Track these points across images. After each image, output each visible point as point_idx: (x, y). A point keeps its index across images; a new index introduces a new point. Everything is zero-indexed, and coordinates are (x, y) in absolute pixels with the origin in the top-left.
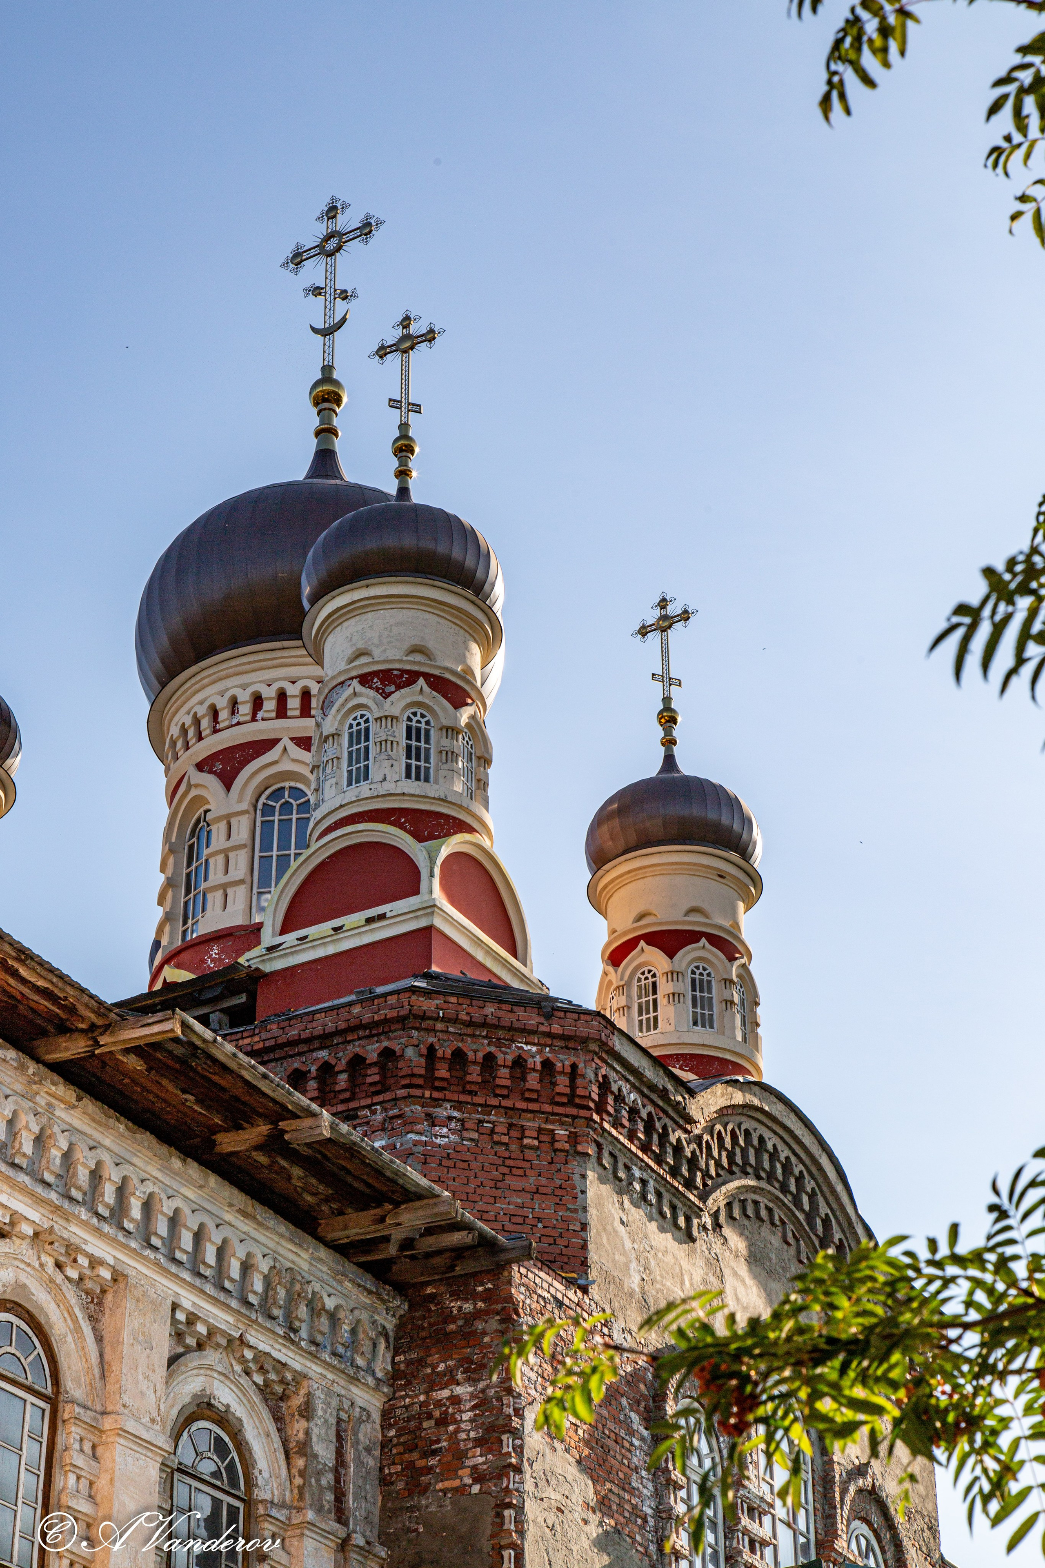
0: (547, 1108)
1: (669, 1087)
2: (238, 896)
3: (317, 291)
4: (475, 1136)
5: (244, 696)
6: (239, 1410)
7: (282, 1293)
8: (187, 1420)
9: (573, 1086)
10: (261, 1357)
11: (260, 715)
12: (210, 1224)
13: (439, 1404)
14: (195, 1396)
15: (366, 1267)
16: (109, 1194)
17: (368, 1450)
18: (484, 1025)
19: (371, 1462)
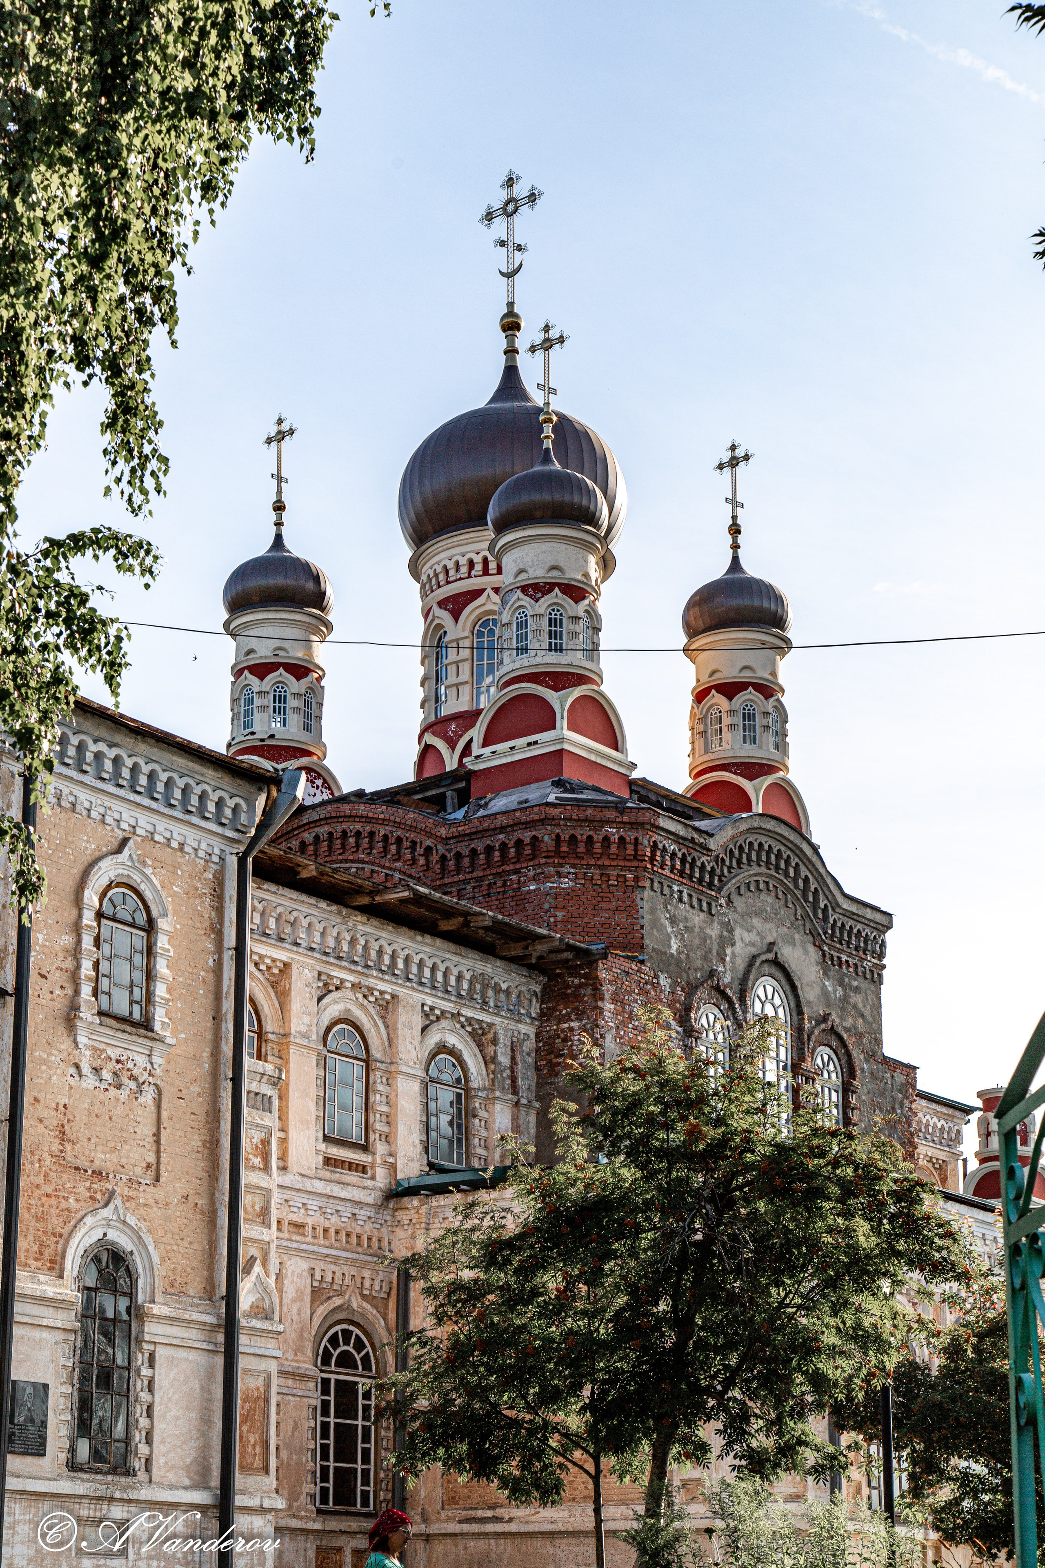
0: (622, 863)
1: (696, 836)
2: (466, 691)
3: (502, 244)
4: (583, 881)
5: (463, 561)
6: (460, 1046)
7: (478, 986)
8: (433, 1056)
9: (636, 850)
10: (469, 1020)
11: (473, 573)
12: (439, 962)
13: (563, 1031)
14: (437, 1044)
15: (523, 965)
16: (387, 960)
17: (528, 1054)
18: (586, 820)
19: (530, 1060)
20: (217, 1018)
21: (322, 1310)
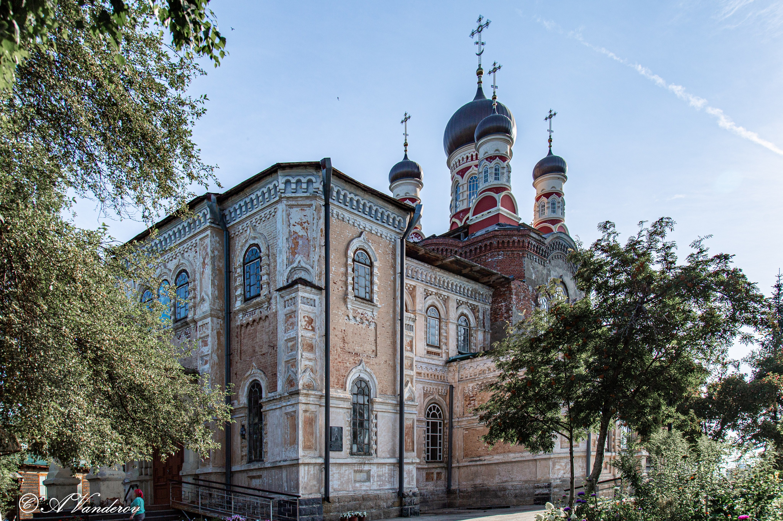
0: (518, 249)
4: (506, 256)
6: (467, 313)
7: (474, 293)
8: (460, 317)
10: (471, 304)
11: (468, 160)
12: (462, 285)
13: (499, 306)
14: (461, 313)
15: (488, 285)
17: (488, 315)
18: (507, 235)
20: (395, 298)
21: (427, 400)
